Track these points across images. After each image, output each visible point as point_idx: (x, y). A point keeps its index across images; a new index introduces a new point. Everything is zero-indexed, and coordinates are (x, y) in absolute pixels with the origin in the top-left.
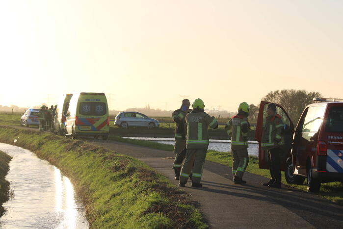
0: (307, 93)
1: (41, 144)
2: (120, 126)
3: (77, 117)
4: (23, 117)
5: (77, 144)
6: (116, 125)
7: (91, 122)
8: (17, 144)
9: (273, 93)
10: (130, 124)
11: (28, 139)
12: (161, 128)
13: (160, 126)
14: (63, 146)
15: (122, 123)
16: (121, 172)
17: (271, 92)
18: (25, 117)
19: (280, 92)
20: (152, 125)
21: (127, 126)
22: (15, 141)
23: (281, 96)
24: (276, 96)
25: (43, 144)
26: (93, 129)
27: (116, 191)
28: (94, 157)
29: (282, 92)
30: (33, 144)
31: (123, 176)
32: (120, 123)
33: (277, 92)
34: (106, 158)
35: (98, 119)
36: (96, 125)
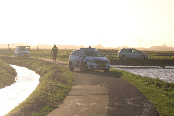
2: (121, 58)
6: (119, 57)
10: (128, 57)
12: (149, 59)
13: (149, 58)
15: (122, 56)
20: (143, 58)
21: (126, 58)
32: (121, 56)
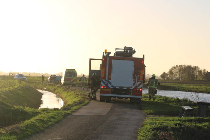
0: (192, 66)
1: (55, 89)
3: (65, 78)
7: (70, 79)
8: (45, 90)
9: (175, 66)
11: (50, 87)
14: (63, 90)
17: (174, 66)
19: (179, 66)
22: (45, 88)
23: (179, 68)
24: (177, 68)
25: (56, 89)
26: (70, 82)
29: (180, 66)
30: (52, 89)
33: (177, 66)
35: (72, 79)
36: (72, 81)
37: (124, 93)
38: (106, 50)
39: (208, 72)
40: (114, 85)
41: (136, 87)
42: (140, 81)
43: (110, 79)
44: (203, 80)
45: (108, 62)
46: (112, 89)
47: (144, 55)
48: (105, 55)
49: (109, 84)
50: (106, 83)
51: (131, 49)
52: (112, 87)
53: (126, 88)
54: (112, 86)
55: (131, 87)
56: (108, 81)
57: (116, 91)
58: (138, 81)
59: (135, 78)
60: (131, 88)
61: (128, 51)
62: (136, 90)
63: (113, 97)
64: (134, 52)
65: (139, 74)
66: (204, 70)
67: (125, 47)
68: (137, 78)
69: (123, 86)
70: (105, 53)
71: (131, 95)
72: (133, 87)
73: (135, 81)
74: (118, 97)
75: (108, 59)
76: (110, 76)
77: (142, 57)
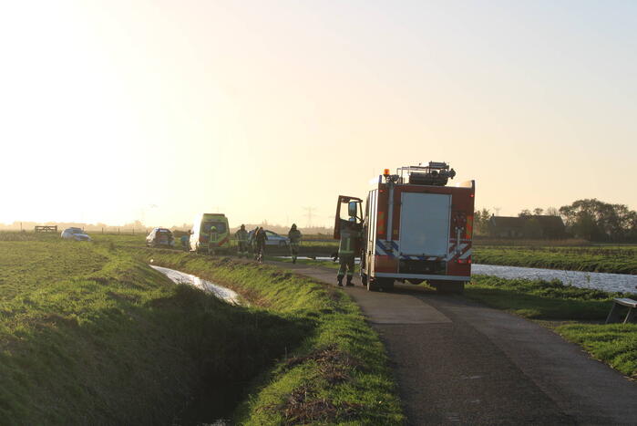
1: (183, 263)
3: (200, 235)
4: (148, 238)
5: (225, 260)
8: (153, 264)
11: (166, 258)
16: (279, 277)
18: (151, 238)
20: (282, 244)
22: (152, 261)
25: (185, 262)
27: (280, 288)
28: (249, 270)
31: (281, 280)
34: (260, 269)
37: (427, 269)
38: (387, 171)
39: (493, 217)
40: (406, 252)
41: (458, 255)
42: (465, 242)
43: (395, 237)
44: (484, 235)
45: (391, 199)
46: (401, 260)
47: (473, 182)
48: (384, 181)
49: (394, 250)
50: (389, 248)
51: (444, 166)
52: (401, 257)
53: (434, 259)
54: (401, 254)
55: (446, 256)
56: (392, 242)
57: (409, 265)
58: (462, 242)
59: (453, 234)
60: (445, 259)
61: (438, 171)
62: (458, 263)
63: (399, 280)
64: (452, 174)
65: (464, 224)
66: (485, 212)
67: (431, 163)
68: (459, 235)
69: (427, 253)
70: (383, 178)
71: (444, 274)
72: (450, 256)
73: (456, 242)
74: (411, 280)
75: (392, 192)
76: (395, 232)
77: (471, 186)
